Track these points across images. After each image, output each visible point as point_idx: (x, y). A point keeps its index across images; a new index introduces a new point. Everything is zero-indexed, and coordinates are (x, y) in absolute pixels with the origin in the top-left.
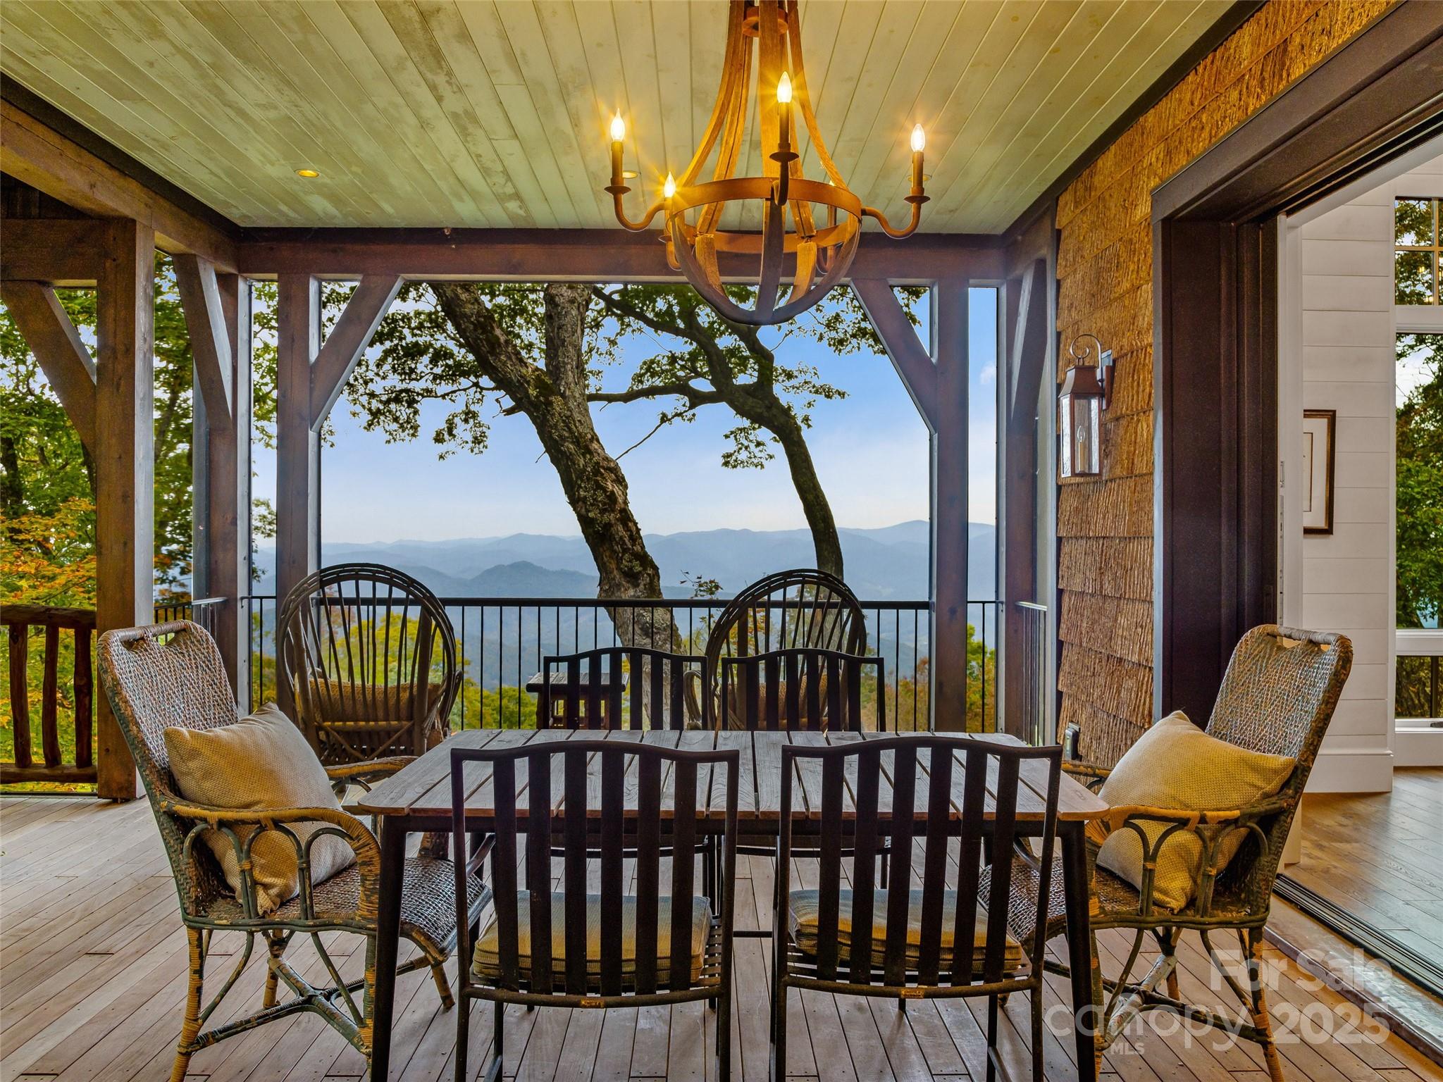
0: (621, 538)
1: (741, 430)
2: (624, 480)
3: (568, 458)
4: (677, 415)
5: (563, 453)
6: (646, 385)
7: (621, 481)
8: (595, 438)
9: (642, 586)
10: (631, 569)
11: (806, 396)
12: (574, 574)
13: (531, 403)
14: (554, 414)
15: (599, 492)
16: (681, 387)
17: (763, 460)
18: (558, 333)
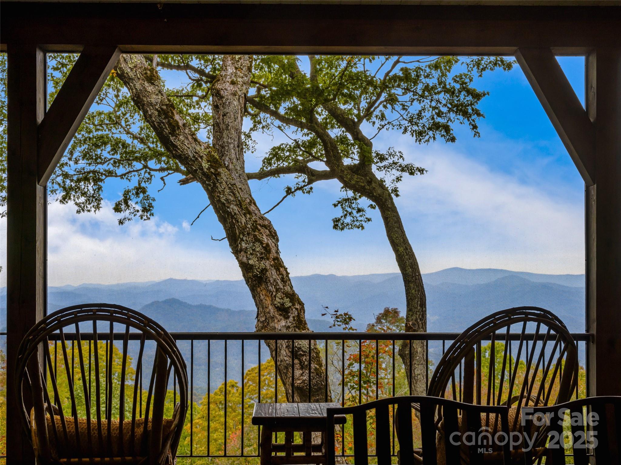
0: (275, 280)
1: (347, 200)
2: (276, 235)
3: (232, 217)
4: (298, 189)
5: (229, 214)
6: (274, 166)
7: (273, 235)
8: (252, 202)
9: (291, 319)
10: (283, 304)
11: (396, 173)
12: (210, 307)
13: (204, 174)
14: (221, 183)
15: (257, 244)
16: (301, 168)
17: (363, 223)
18: (223, 119)
